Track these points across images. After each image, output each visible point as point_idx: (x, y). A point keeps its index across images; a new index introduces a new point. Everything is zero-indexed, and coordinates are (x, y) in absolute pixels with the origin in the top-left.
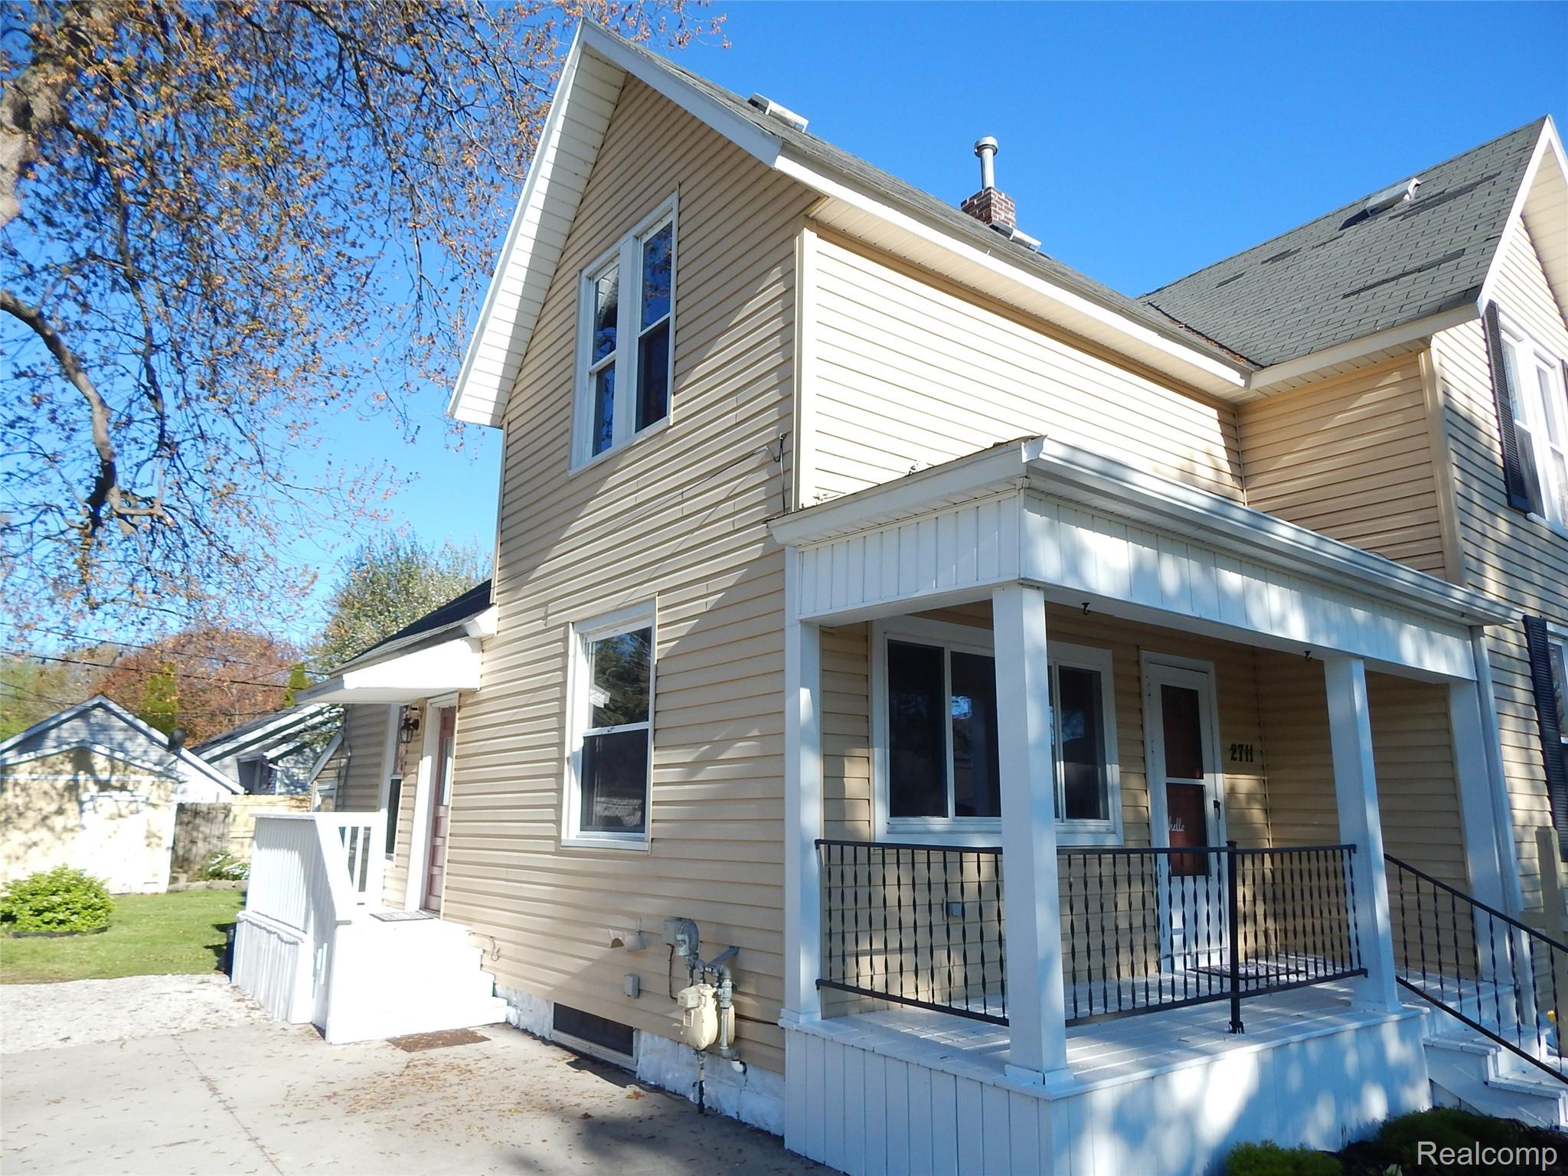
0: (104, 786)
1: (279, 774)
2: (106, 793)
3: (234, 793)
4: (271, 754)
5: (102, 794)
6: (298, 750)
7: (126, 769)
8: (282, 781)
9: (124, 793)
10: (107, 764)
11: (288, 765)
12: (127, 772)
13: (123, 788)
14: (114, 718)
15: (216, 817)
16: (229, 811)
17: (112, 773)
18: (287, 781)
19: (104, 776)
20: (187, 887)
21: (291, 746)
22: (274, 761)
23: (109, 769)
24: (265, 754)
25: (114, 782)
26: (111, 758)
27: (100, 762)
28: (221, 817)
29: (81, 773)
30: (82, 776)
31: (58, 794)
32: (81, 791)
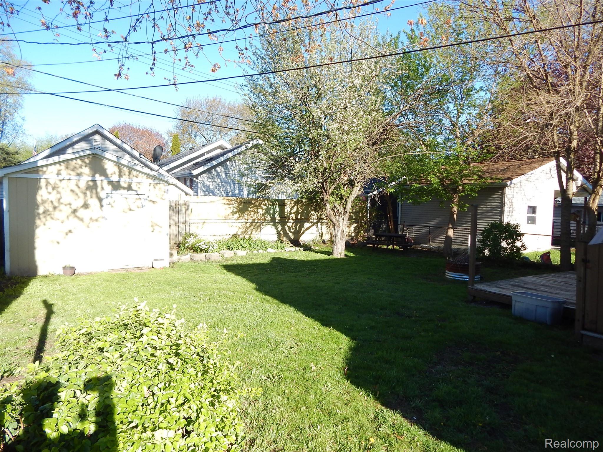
0: (116, 186)
1: (199, 185)
2: (118, 192)
3: (187, 194)
4: (195, 172)
5: (114, 192)
6: (208, 171)
7: (130, 173)
8: (201, 189)
9: (130, 192)
10: (116, 169)
11: (204, 180)
12: (131, 176)
13: (129, 188)
14: (108, 143)
15: (181, 210)
16: (188, 206)
17: (120, 176)
18: (204, 189)
19: (115, 178)
20: (179, 259)
21: (206, 168)
22: (197, 176)
23: (117, 173)
24: (192, 172)
25: (123, 184)
26: (118, 164)
27: (110, 167)
28: (184, 210)
29: (97, 176)
30: (98, 178)
31: (82, 192)
32: (99, 189)
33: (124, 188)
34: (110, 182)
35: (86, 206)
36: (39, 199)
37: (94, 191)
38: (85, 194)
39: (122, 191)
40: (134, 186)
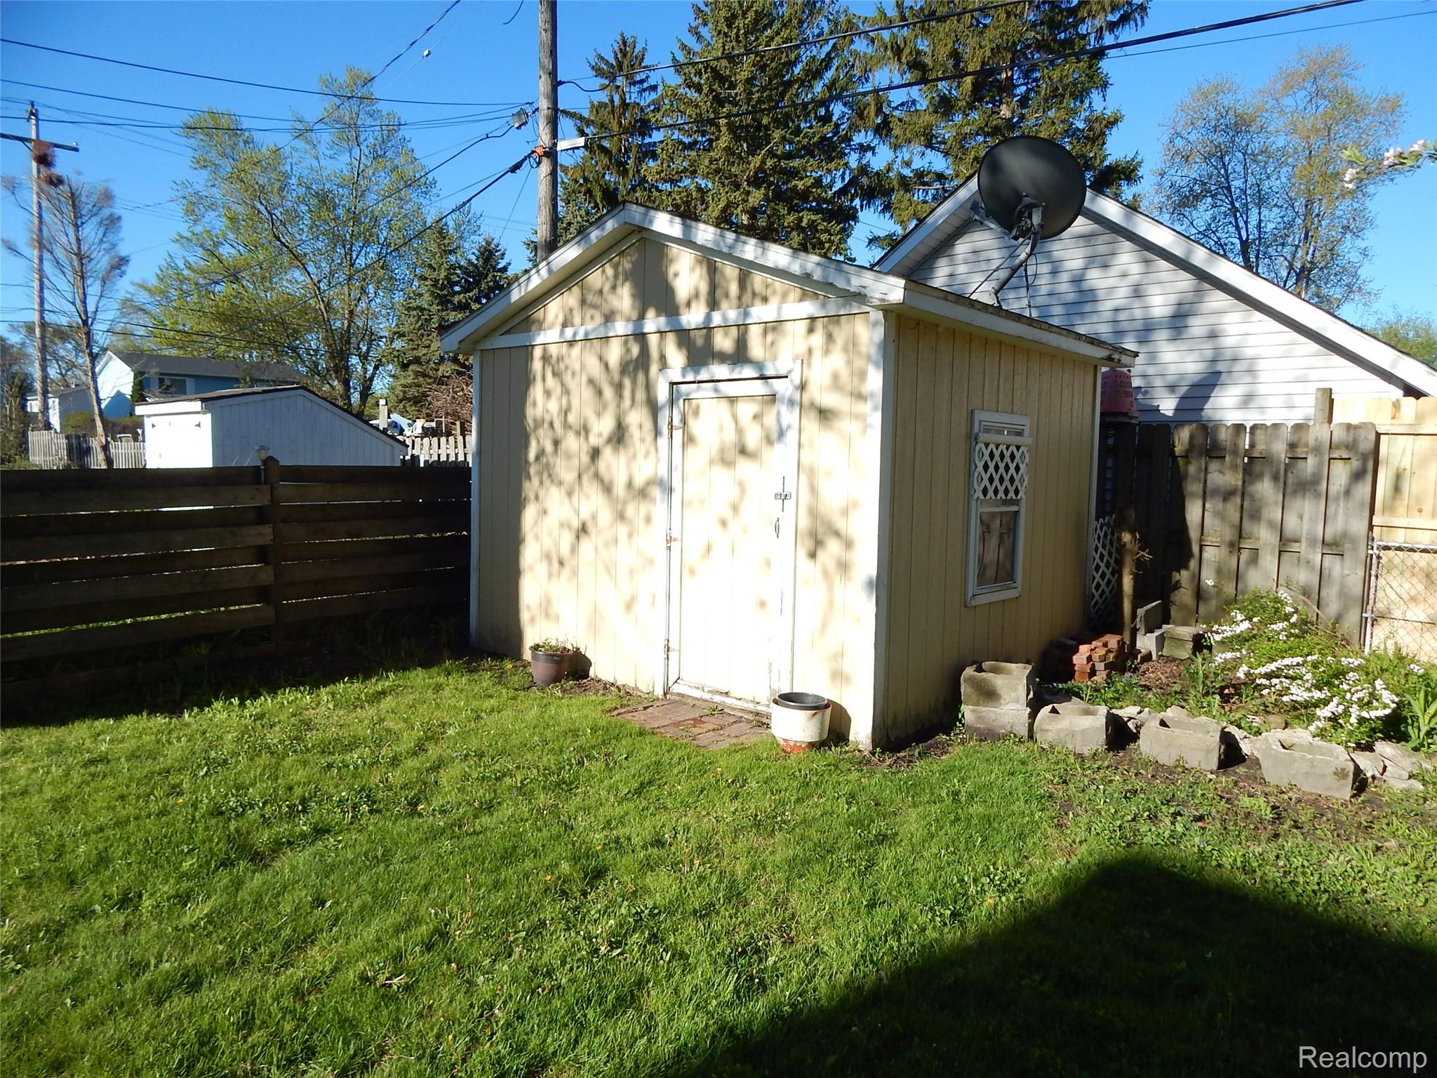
29: (651, 314)
30: (653, 323)
31: (612, 383)
32: (654, 368)
33: (722, 358)
34: (684, 336)
35: (619, 436)
36: (531, 413)
37: (641, 377)
38: (619, 388)
39: (720, 370)
40: (756, 349)
